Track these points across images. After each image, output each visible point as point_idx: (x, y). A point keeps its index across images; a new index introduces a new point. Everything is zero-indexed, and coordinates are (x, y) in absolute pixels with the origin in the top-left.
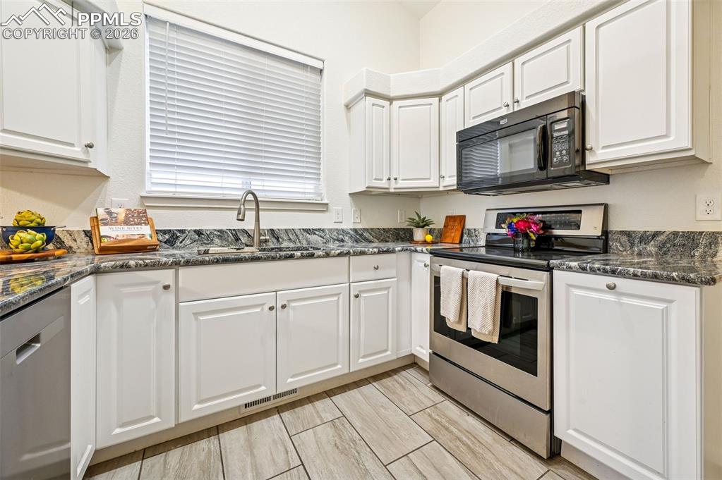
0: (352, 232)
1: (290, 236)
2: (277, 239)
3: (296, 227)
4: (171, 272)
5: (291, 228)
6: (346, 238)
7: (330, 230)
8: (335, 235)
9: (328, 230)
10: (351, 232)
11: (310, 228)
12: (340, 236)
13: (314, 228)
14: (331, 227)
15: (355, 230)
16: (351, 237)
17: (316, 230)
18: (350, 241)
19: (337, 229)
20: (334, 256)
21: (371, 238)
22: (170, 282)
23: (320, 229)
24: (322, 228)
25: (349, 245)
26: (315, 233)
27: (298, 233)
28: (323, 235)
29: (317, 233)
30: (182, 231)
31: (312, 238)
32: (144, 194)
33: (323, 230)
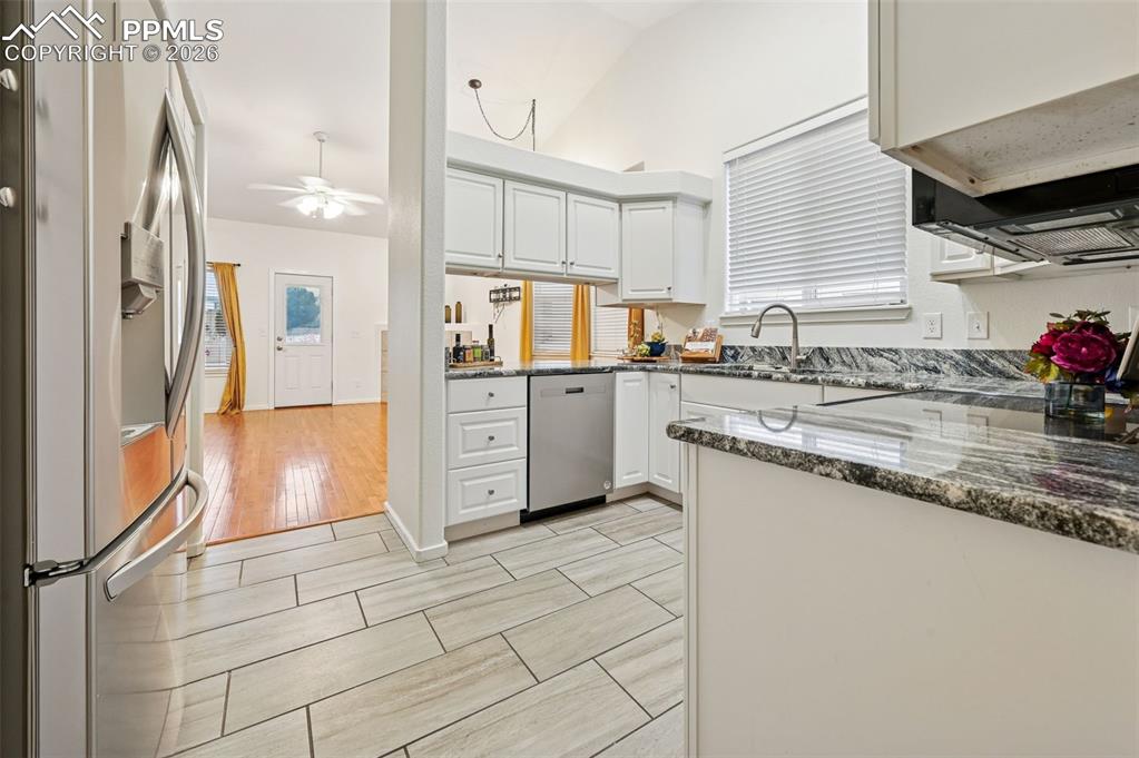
0: (958, 357)
1: (844, 357)
2: (827, 360)
3: (852, 345)
4: (676, 376)
5: (845, 346)
6: (945, 367)
7: (911, 352)
8: (919, 360)
9: (906, 351)
10: (954, 355)
11: (874, 346)
12: (932, 362)
13: (879, 347)
14: (911, 347)
15: (968, 354)
16: (957, 365)
17: (883, 350)
18: (953, 372)
19: (924, 351)
20: (795, 382)
21: (1012, 370)
22: (676, 383)
23: (890, 350)
24: (894, 347)
25: (950, 380)
26: (882, 356)
27: (855, 353)
28: (896, 358)
29: (885, 354)
30: (742, 348)
31: (876, 361)
32: (724, 315)
33: (896, 352)
